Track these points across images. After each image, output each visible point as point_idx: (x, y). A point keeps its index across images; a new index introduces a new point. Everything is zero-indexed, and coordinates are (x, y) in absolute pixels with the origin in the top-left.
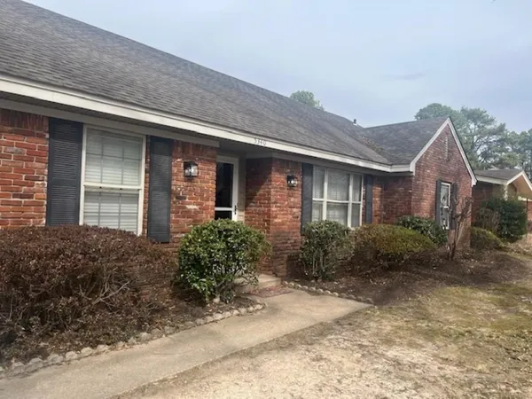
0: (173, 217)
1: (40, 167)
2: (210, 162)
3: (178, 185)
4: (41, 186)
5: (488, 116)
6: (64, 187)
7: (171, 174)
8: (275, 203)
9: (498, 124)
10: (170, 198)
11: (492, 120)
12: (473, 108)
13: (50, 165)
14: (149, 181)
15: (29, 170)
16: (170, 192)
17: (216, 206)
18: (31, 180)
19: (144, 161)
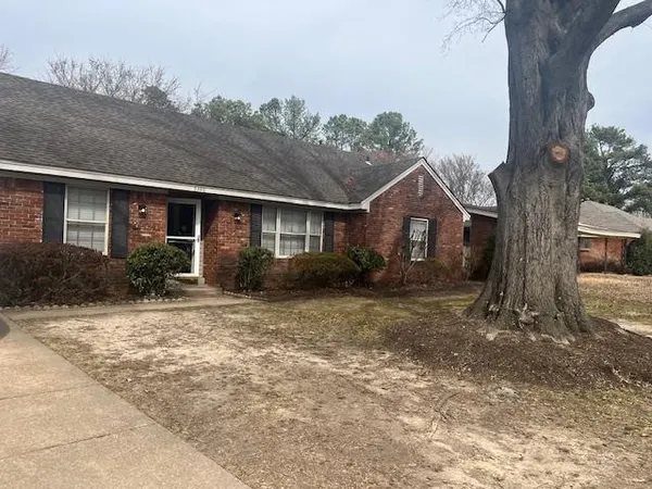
0: (130, 241)
1: (38, 210)
2: (161, 204)
3: (135, 220)
4: (39, 220)
5: (624, 136)
6: (54, 223)
7: (128, 213)
8: (223, 233)
9: (637, 146)
10: (128, 229)
11: (630, 141)
12: (606, 126)
13: (44, 208)
14: (112, 218)
15: (32, 212)
16: (128, 225)
17: (168, 235)
18: (34, 217)
19: (108, 205)
